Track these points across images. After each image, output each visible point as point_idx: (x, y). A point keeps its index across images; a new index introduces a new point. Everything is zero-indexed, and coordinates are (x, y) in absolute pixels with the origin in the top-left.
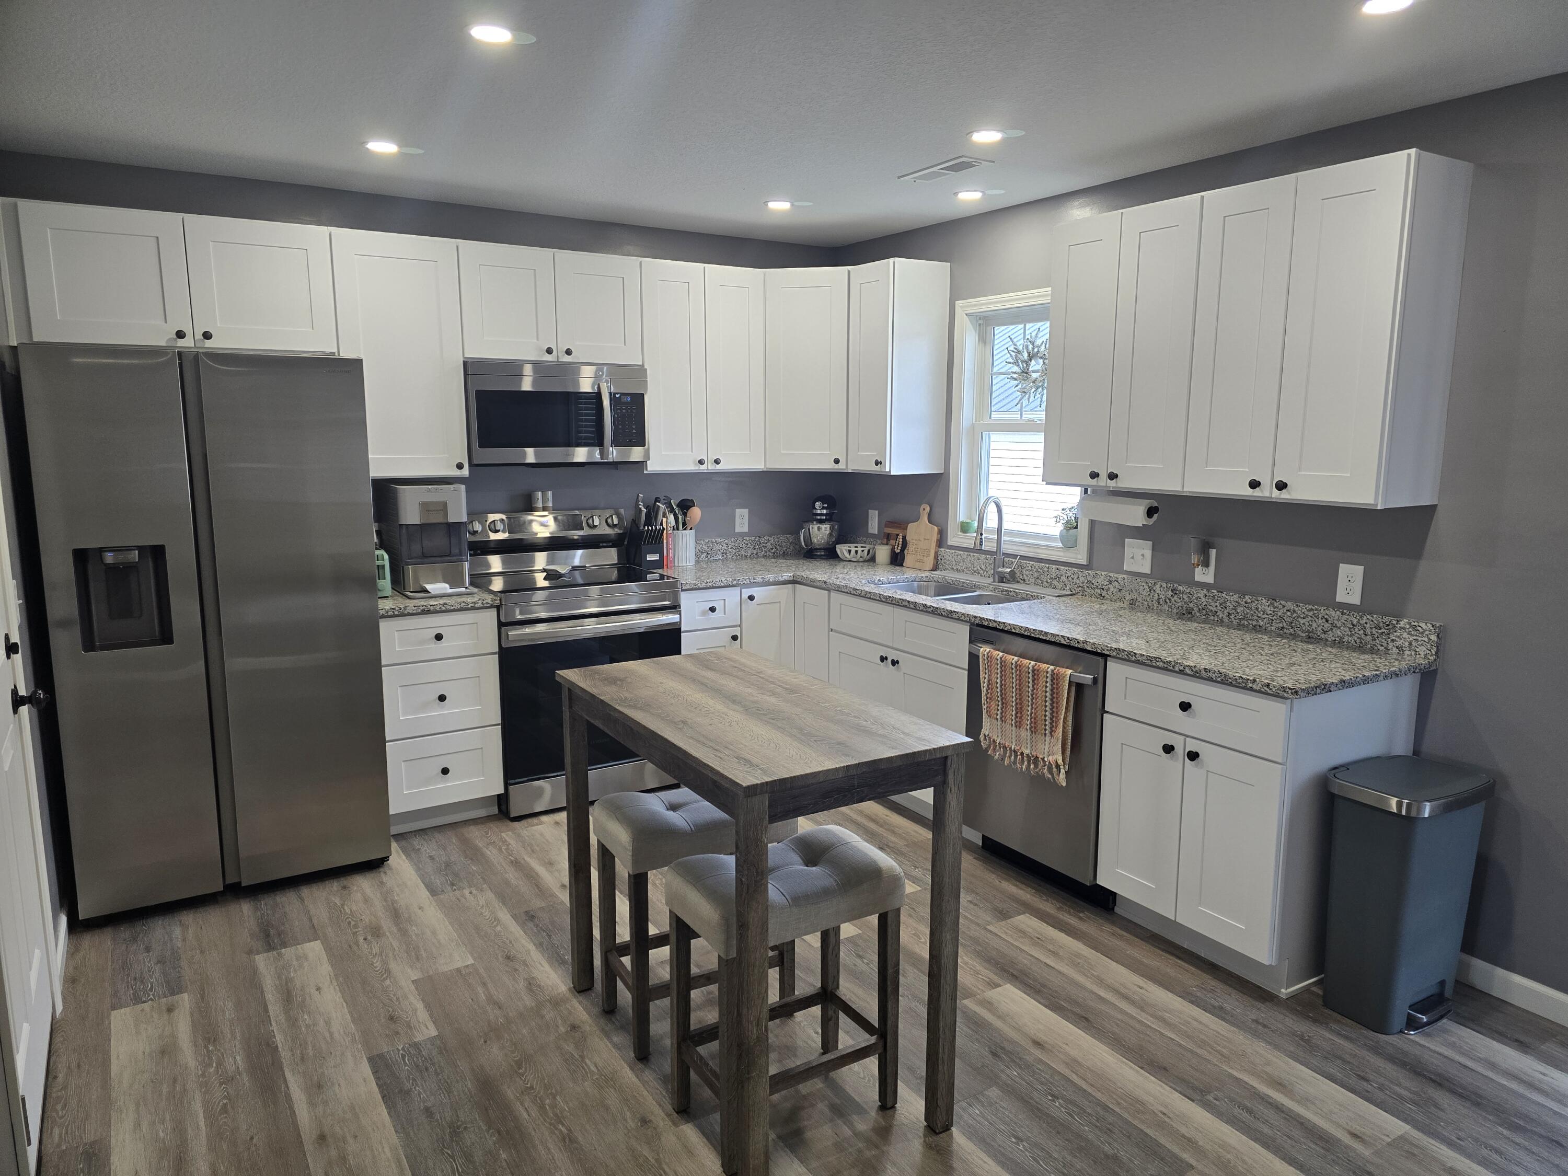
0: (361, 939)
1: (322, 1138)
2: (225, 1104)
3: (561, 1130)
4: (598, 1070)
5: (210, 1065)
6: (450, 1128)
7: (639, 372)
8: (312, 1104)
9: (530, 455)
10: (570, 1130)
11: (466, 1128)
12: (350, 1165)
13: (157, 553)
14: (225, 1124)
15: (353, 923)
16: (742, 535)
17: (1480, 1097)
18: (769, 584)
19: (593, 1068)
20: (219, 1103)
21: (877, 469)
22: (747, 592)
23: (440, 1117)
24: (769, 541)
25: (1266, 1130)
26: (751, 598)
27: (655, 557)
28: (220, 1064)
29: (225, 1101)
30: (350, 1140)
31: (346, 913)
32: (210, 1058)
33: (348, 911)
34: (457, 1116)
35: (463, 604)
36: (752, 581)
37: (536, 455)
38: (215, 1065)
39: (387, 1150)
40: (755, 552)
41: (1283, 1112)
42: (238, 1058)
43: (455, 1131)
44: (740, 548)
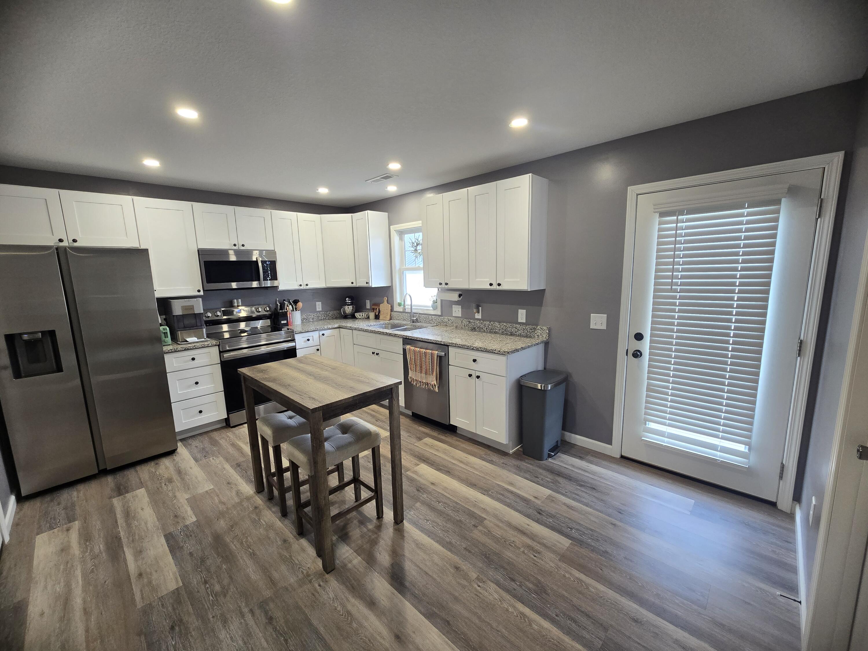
0: (163, 485)
1: (140, 575)
2: (93, 569)
3: (250, 552)
4: (266, 523)
5: (86, 552)
6: (201, 559)
7: (273, 253)
8: (136, 560)
9: (234, 285)
10: (253, 550)
11: (208, 558)
12: (153, 585)
13: (52, 334)
14: (92, 578)
15: (160, 478)
16: (319, 312)
17: (571, 477)
18: (330, 329)
19: (264, 523)
20: (90, 568)
21: (367, 285)
22: (321, 333)
23: (197, 556)
24: (330, 313)
25: (508, 501)
26: (323, 335)
27: (285, 322)
28: (91, 550)
29: (93, 567)
30: (154, 573)
31: (157, 475)
32: (87, 548)
33: (158, 473)
34: (204, 553)
35: (203, 345)
36: (323, 328)
37: (237, 285)
38: (89, 551)
39: (171, 574)
40: (325, 318)
41: (513, 493)
42: (101, 546)
43: (203, 560)
44: (319, 317)
